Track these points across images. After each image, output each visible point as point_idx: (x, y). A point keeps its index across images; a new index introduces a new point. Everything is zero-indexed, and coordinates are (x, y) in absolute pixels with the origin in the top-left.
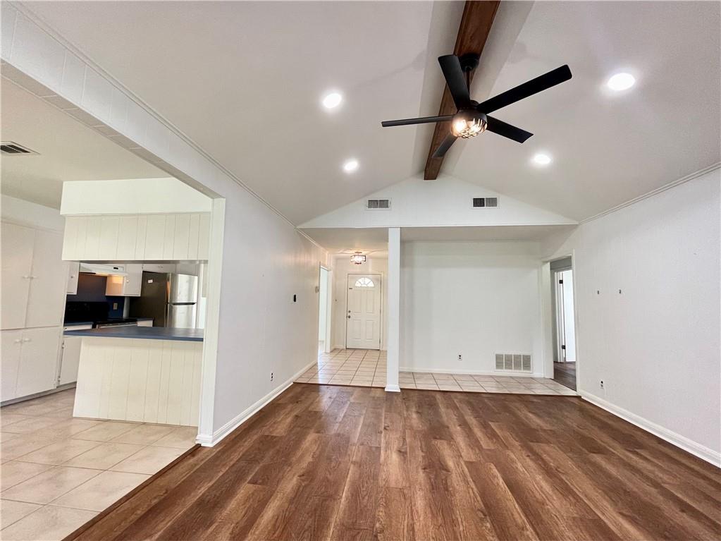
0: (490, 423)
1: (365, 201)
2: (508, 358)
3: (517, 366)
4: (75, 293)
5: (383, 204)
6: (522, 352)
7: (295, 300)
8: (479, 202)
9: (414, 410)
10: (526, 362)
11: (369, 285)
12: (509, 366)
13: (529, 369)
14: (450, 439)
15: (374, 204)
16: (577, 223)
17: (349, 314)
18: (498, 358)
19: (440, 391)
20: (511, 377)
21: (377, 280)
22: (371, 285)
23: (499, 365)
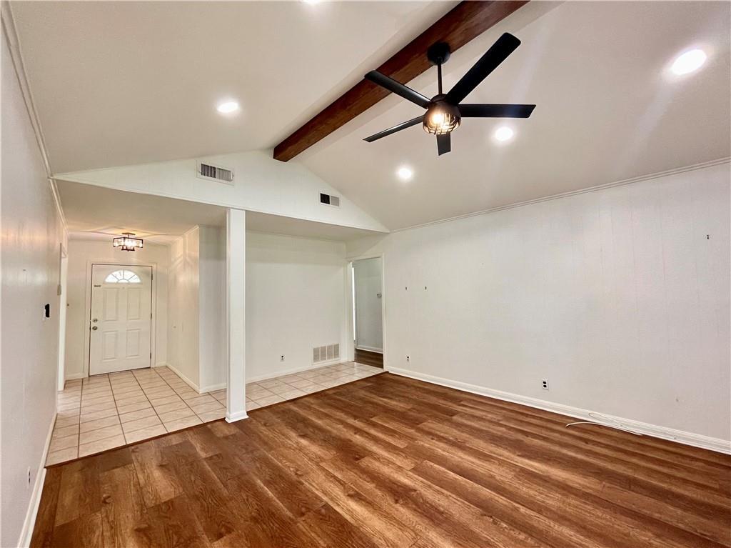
0: (371, 419)
1: (196, 164)
2: (323, 349)
3: (330, 356)
5: (223, 174)
6: (332, 343)
8: (324, 199)
9: (293, 434)
10: (336, 351)
11: (132, 281)
12: (323, 357)
13: (338, 356)
14: (371, 454)
15: (208, 171)
16: (389, 232)
17: (93, 325)
18: (316, 351)
19: (288, 401)
20: (327, 367)
21: (146, 273)
22: (136, 280)
23: (316, 358)
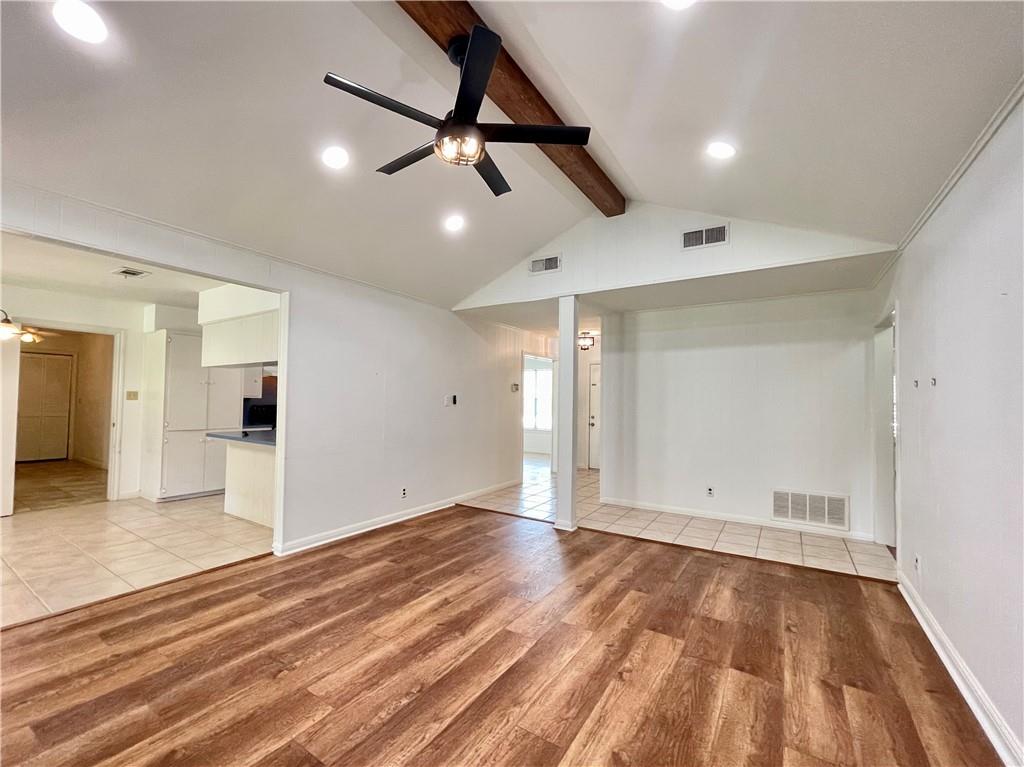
1: (527, 263)
3: (817, 515)
4: (260, 397)
5: (551, 263)
6: (827, 492)
7: (455, 402)
8: (692, 239)
10: (836, 510)
12: (799, 513)
13: (843, 524)
15: (538, 265)
16: (893, 248)
17: (592, 421)
18: (779, 497)
23: (780, 509)
